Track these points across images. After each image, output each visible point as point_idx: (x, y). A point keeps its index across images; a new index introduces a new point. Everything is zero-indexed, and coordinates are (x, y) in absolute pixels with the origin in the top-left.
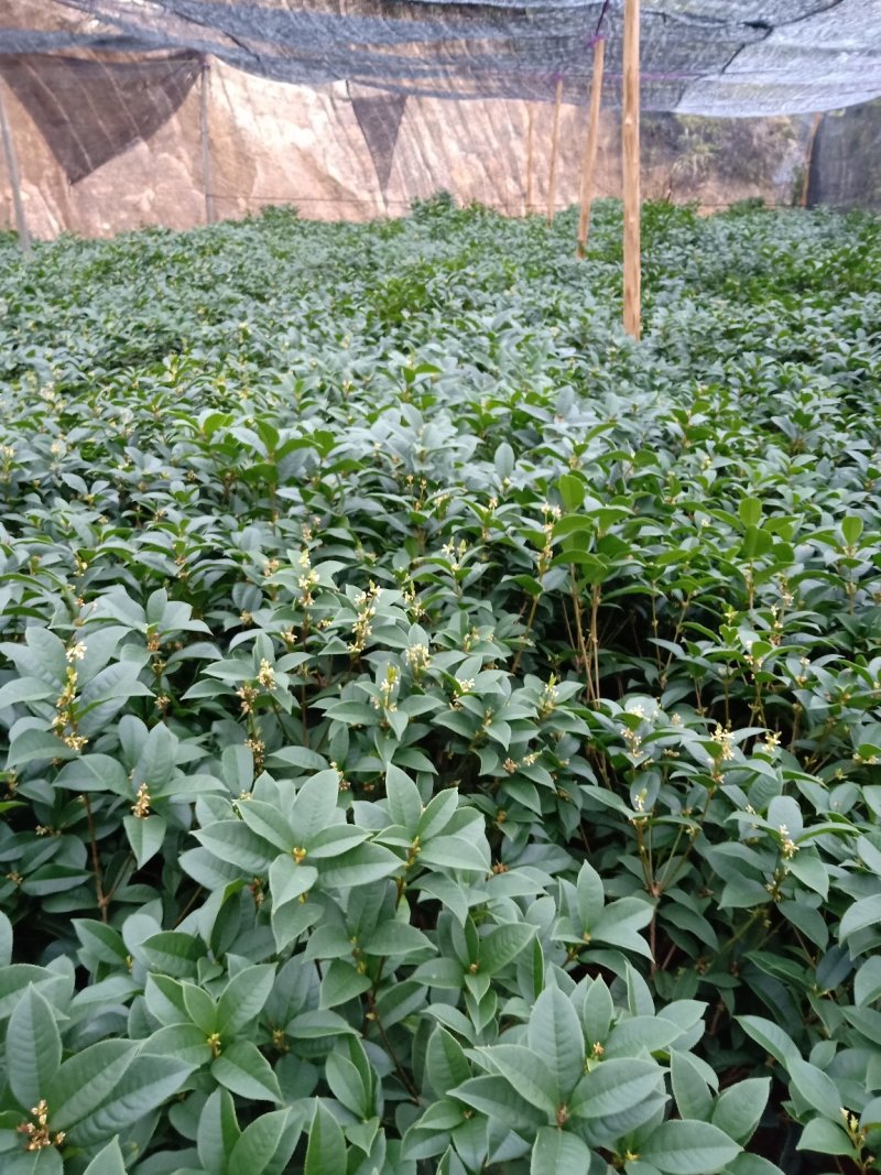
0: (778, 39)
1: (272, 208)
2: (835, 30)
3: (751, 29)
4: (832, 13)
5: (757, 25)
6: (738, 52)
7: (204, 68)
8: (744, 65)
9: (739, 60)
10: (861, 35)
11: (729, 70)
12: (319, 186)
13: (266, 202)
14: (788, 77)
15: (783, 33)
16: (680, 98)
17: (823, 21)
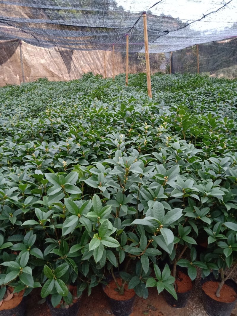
0: (169, 34)
1: (41, 79)
2: (182, 32)
3: (164, 32)
4: (183, 29)
5: (165, 32)
6: (158, 37)
7: (20, 44)
8: (159, 40)
9: (158, 39)
10: (187, 34)
11: (155, 42)
12: (48, 73)
13: (39, 77)
14: (167, 43)
15: (171, 33)
16: (141, 49)
17: (180, 31)
